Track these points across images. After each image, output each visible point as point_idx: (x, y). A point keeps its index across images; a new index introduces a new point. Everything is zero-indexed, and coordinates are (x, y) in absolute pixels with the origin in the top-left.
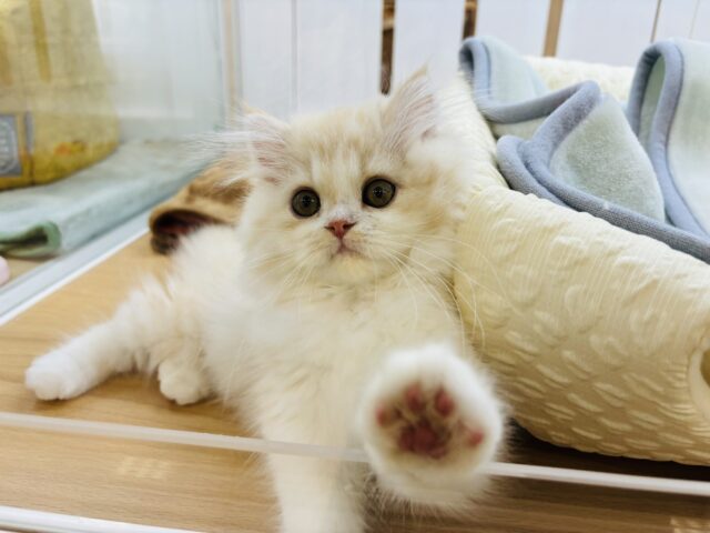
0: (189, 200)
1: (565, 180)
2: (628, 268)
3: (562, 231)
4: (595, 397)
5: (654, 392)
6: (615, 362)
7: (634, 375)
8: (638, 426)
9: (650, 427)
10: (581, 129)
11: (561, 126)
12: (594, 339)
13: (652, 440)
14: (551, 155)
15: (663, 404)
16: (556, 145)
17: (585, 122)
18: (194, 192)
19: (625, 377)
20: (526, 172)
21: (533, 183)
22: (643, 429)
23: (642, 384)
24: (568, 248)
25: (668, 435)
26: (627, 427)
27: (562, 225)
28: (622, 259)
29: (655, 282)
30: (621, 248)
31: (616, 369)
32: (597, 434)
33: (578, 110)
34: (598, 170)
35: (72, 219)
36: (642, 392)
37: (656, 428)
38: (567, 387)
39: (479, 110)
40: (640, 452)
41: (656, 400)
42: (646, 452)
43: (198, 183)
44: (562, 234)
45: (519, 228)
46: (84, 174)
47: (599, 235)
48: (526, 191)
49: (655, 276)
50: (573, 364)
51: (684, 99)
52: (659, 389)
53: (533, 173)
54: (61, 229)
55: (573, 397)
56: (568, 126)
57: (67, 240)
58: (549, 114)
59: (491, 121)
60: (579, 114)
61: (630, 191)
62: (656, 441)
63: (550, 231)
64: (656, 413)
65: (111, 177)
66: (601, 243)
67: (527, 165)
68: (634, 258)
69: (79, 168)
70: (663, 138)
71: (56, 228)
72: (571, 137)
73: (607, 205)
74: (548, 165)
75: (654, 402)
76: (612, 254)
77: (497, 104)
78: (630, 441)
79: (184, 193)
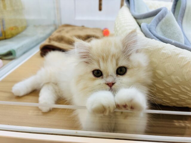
0: (49, 42)
1: (160, 34)
2: (182, 58)
3: (163, 49)
4: (171, 92)
5: (187, 90)
6: (178, 83)
7: (182, 86)
8: (180, 98)
9: (184, 99)
10: (163, 20)
11: (158, 20)
12: (173, 77)
13: (184, 102)
14: (156, 28)
15: (189, 93)
16: (157, 25)
17: (164, 19)
18: (50, 40)
19: (180, 86)
20: (150, 33)
21: (153, 36)
22: (182, 99)
23: (185, 88)
24: (166, 53)
25: (189, 101)
26: (178, 99)
27: (163, 47)
28: (180, 56)
29: (189, 62)
30: (180, 53)
31: (177, 84)
32: (169, 101)
33: (162, 15)
34: (168, 31)
35: (18, 48)
36: (184, 90)
37: (185, 99)
38: (163, 89)
39: (133, 15)
40: (179, 105)
41: (188, 92)
42: (181, 105)
43: (51, 37)
44: (164, 50)
45: (152, 48)
46: (19, 35)
47: (174, 50)
48: (152, 38)
49: (189, 60)
50: (165, 83)
51: (186, 11)
52: (189, 89)
53: (152, 33)
54: (16, 51)
55: (164, 92)
56: (160, 20)
57: (18, 53)
58: (156, 15)
59: (136, 18)
60: (163, 17)
61: (176, 37)
62: (185, 102)
63: (159, 50)
64: (186, 95)
65: (26, 36)
66: (174, 52)
67: (150, 31)
68: (183, 56)
69: (18, 34)
70: (181, 22)
71: (14, 51)
72: (160, 23)
73: (173, 41)
74: (155, 31)
75: (187, 93)
76: (177, 55)
77: (137, 14)
78: (178, 102)
79: (47, 40)
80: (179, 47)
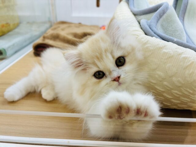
0: (44, 40)
1: (161, 32)
2: (185, 58)
3: (165, 48)
4: (172, 94)
5: (190, 93)
6: (180, 85)
7: (185, 88)
8: (182, 101)
9: (186, 102)
10: (164, 17)
11: (159, 16)
12: (174, 79)
13: (185, 105)
14: (156, 25)
15: (192, 96)
16: (157, 22)
17: (165, 15)
18: (44, 38)
19: (182, 89)
20: (151, 30)
21: (153, 33)
22: (183, 102)
23: (187, 91)
24: (167, 53)
25: (191, 104)
26: (179, 102)
27: (165, 46)
28: (183, 56)
29: (193, 62)
30: (183, 53)
31: (179, 87)
32: (169, 104)
33: (164, 11)
34: (169, 29)
35: (9, 47)
36: (186, 93)
37: (188, 102)
38: (164, 92)
39: (131, 11)
40: (181, 108)
43: (46, 35)
44: (165, 49)
45: (152, 47)
46: (10, 33)
47: (176, 49)
48: (152, 36)
49: (193, 61)
50: (166, 86)
51: (188, 7)
52: (191, 92)
53: (152, 31)
54: (6, 51)
55: (165, 94)
56: (161, 16)
57: (9, 53)
58: (156, 11)
59: (135, 15)
60: (164, 12)
61: (178, 35)
62: (187, 105)
63: (161, 48)
64: (189, 98)
65: (18, 34)
66: (177, 51)
67: (150, 28)
68: (187, 55)
69: (9, 31)
70: (182, 18)
71: (5, 50)
72: (161, 19)
73: (175, 40)
74: (156, 28)
75: (189, 95)
76: (180, 54)
77: (136, 10)
78: (179, 105)
79: (41, 38)
80: (181, 46)
